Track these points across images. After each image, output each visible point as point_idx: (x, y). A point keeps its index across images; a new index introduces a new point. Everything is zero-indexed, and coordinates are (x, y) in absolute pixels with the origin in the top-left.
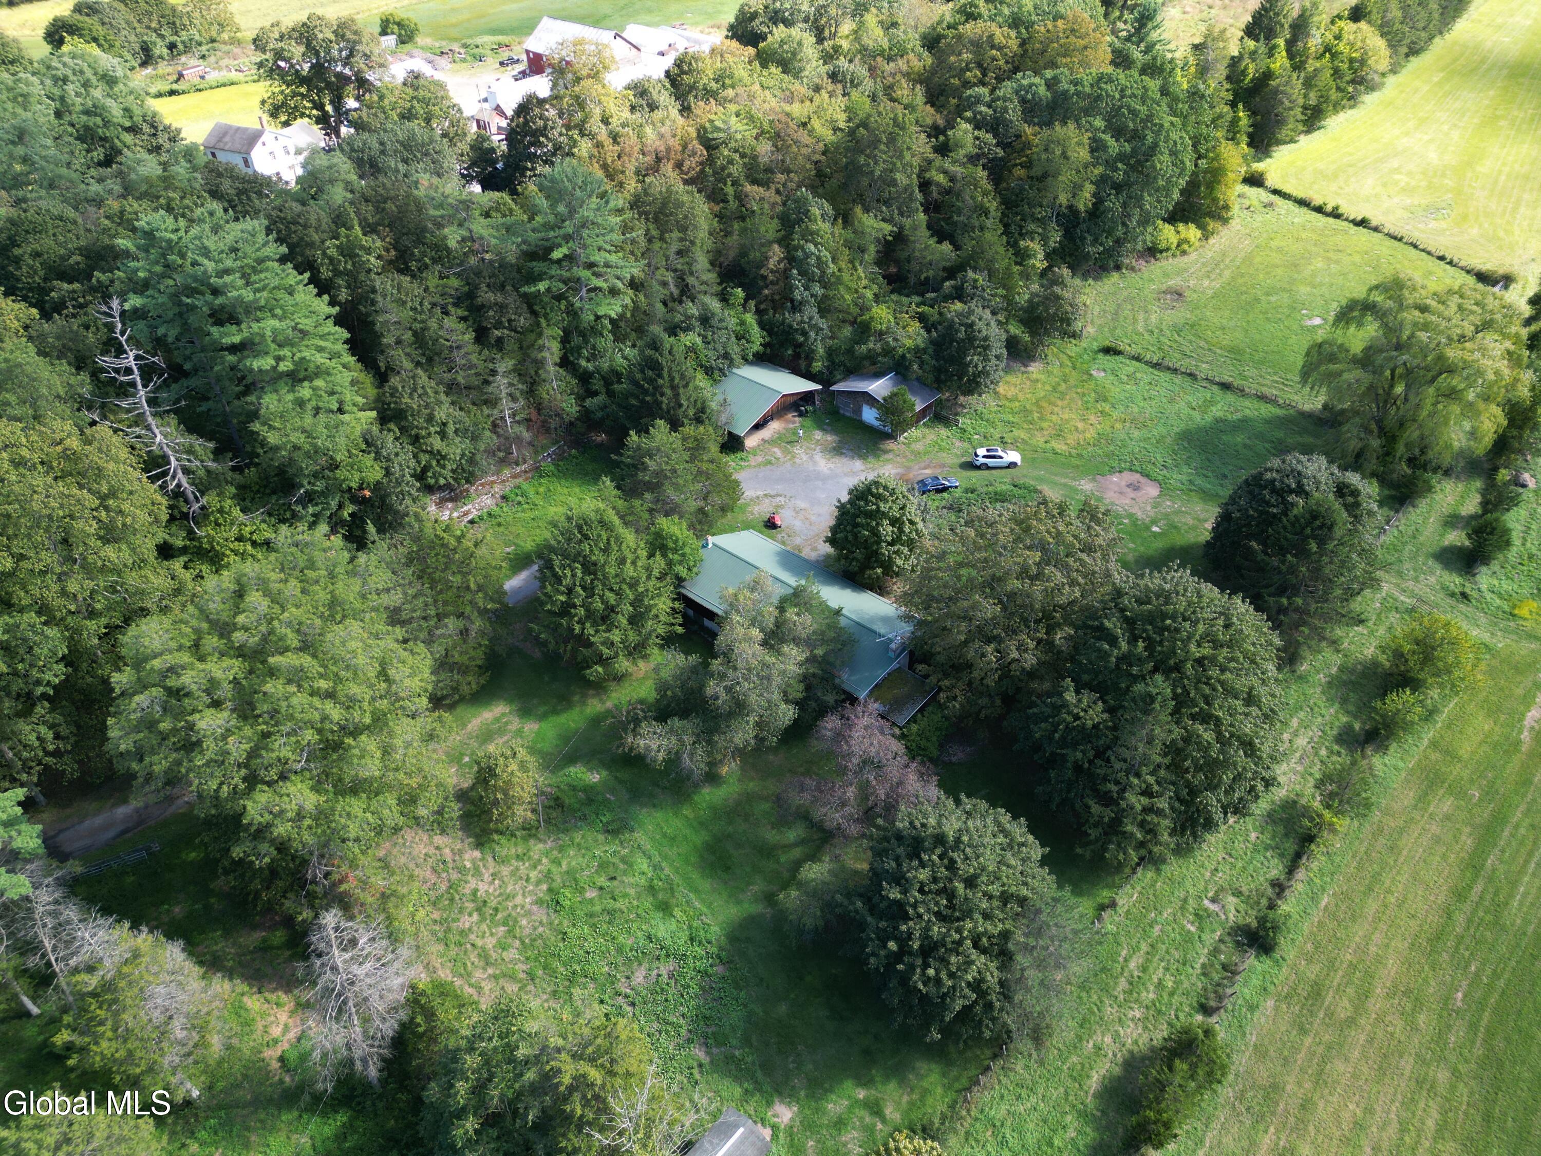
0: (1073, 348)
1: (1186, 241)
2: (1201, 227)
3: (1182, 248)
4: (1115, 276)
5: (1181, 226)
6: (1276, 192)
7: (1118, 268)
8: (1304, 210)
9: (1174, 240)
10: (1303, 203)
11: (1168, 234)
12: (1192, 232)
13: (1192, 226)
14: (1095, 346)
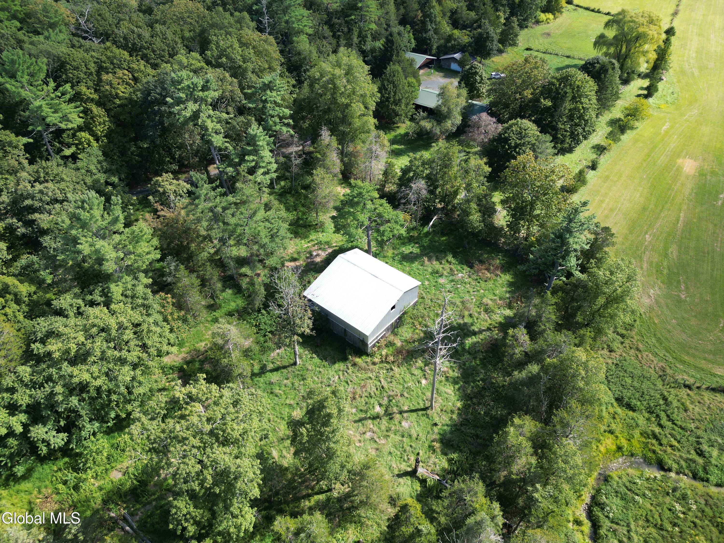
0: (515, 49)
1: (549, 19)
2: (554, 14)
3: (547, 21)
4: (526, 30)
5: (547, 14)
6: (577, 6)
7: (527, 27)
8: (588, 11)
9: (545, 18)
10: (587, 9)
11: (543, 16)
12: (551, 16)
13: (550, 14)
14: (523, 48)
